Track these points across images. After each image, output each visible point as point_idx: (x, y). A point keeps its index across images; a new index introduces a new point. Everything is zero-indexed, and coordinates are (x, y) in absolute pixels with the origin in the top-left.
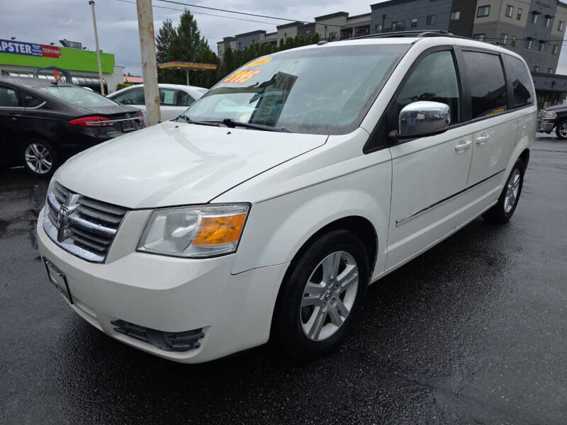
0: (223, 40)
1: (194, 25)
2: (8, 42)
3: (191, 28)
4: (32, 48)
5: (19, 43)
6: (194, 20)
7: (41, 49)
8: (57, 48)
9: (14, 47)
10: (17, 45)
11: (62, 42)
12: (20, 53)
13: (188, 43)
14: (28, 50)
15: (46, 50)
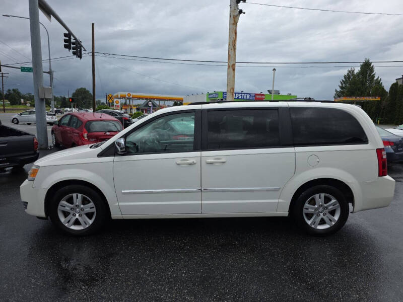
0: (401, 77)
1: (372, 70)
2: (239, 93)
3: (369, 72)
4: (250, 96)
5: (244, 94)
6: (372, 66)
7: (255, 96)
8: (263, 95)
9: (242, 96)
10: (243, 95)
11: (269, 91)
12: (244, 99)
13: (363, 83)
14: (248, 97)
15: (257, 96)
